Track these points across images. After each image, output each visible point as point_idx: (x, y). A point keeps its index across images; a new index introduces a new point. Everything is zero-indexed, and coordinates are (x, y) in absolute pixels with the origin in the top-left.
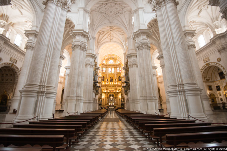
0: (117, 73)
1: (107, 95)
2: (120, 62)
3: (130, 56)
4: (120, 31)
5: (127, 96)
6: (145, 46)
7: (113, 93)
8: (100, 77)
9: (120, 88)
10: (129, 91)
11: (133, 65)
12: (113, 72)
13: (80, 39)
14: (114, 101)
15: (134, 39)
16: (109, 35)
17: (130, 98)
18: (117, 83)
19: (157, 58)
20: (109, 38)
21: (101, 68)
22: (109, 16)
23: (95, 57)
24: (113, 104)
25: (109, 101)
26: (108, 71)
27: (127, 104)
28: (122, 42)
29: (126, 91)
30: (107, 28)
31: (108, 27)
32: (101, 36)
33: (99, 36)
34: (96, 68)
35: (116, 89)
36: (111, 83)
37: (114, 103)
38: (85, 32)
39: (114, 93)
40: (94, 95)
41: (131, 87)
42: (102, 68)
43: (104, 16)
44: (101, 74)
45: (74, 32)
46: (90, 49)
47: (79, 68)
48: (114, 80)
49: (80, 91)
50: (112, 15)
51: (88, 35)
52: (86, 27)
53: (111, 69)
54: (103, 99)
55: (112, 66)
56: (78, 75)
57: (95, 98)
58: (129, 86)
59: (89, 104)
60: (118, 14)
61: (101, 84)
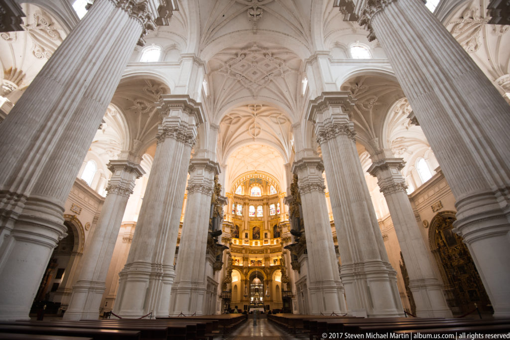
0: (270, 216)
1: (246, 274)
2: (277, 188)
3: (302, 165)
4: (275, 115)
5: (299, 272)
6: (341, 128)
7: (259, 270)
8: (228, 226)
9: (278, 257)
10: (303, 256)
11: (312, 187)
12: (260, 214)
13: (179, 116)
14: (264, 291)
15: (310, 119)
16: (251, 126)
17: (308, 277)
18: (269, 244)
19: (368, 171)
20: (251, 131)
21: (230, 201)
22: (251, 82)
23: (216, 168)
24: (261, 299)
25: (250, 291)
26: (248, 211)
27: (299, 296)
28: (279, 141)
29: (295, 259)
30: (245, 109)
31: (247, 106)
32: (233, 128)
33: (228, 127)
34: (219, 200)
35: (267, 259)
36: (256, 243)
37: (263, 296)
38: (193, 101)
39: (263, 268)
40: (209, 268)
41: (308, 245)
42: (233, 206)
43: (239, 81)
44: (230, 217)
45: (165, 101)
46: (205, 151)
47: (169, 186)
48: (262, 235)
49: (167, 249)
50: (257, 78)
51: (200, 107)
52: (197, 93)
53: (256, 208)
54: (236, 286)
55: (258, 200)
56: (165, 203)
57: (211, 277)
58: (305, 242)
59: (194, 295)
60: (271, 77)
61: (231, 244)
